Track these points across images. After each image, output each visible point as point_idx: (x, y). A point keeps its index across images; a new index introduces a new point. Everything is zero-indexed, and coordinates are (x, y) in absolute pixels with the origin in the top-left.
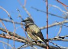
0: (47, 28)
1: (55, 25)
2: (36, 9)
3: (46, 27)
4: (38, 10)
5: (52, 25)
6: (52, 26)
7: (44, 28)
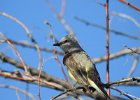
0: (108, 60)
1: (124, 55)
2: (83, 21)
3: (106, 57)
4: (88, 24)
5: (119, 53)
6: (117, 57)
7: (102, 61)
